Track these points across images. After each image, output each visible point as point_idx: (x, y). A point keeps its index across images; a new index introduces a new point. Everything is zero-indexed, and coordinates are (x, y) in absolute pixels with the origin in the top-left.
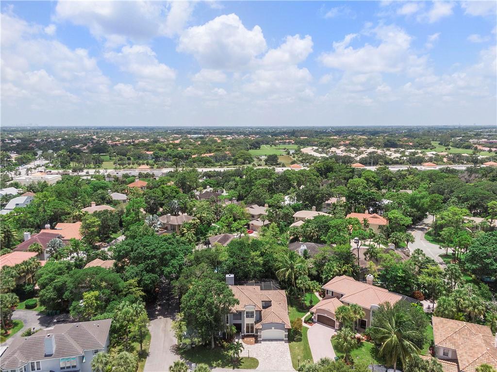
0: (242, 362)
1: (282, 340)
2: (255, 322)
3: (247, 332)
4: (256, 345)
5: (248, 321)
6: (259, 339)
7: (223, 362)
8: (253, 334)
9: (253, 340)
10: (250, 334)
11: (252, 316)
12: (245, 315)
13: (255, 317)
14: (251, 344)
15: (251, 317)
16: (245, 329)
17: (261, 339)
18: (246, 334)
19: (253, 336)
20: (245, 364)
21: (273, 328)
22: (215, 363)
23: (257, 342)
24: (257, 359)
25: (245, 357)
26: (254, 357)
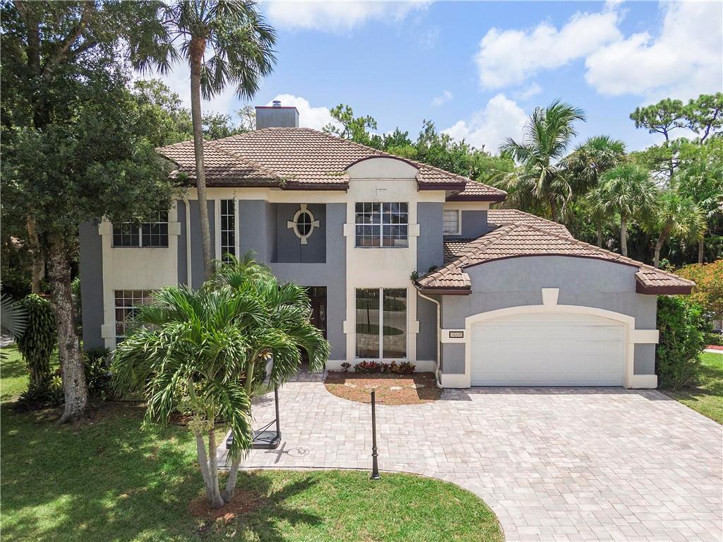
0: (295, 517)
2: (414, 277)
3: (359, 354)
8: (398, 361)
10: (381, 360)
11: (395, 238)
12: (350, 230)
13: (412, 241)
15: (389, 243)
16: (349, 326)
17: (463, 380)
18: (353, 359)
19: (406, 371)
20: (332, 529)
21: (550, 295)
24: (465, 485)
25: (335, 474)
26: (429, 475)
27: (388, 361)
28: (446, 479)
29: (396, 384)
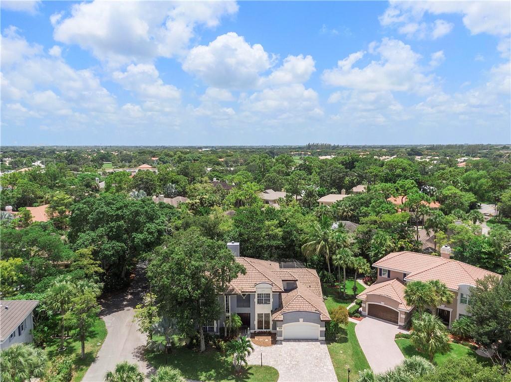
1: (316, 340)
2: (272, 311)
5: (260, 309)
6: (278, 338)
8: (268, 330)
11: (267, 301)
12: (256, 300)
13: (271, 303)
15: (265, 303)
16: (256, 323)
17: (282, 338)
18: (257, 330)
19: (269, 334)
21: (301, 320)
23: (274, 342)
24: (276, 368)
25: (255, 366)
26: (270, 366)
27: (265, 330)
28: (273, 367)
29: (267, 339)
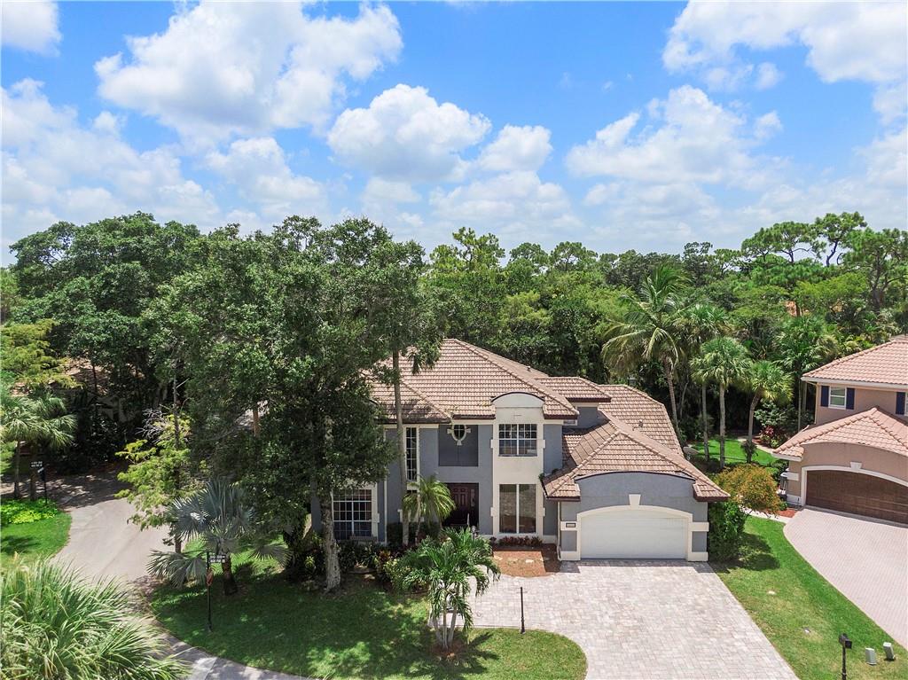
0: (486, 655)
1: (681, 561)
2: (542, 478)
3: (502, 530)
4: (556, 579)
5: (508, 470)
6: (565, 555)
7: (376, 652)
8: (530, 535)
9: (534, 559)
10: (518, 535)
11: (527, 449)
12: (495, 444)
13: (540, 451)
14: (528, 573)
15: (524, 453)
16: (495, 512)
17: (575, 555)
18: (497, 534)
19: (535, 545)
20: (505, 662)
21: (635, 499)
22: (330, 655)
23: (554, 564)
24: (571, 638)
25: (500, 630)
26: (552, 631)
27: (523, 535)
28: (561, 634)
29: (530, 557)
